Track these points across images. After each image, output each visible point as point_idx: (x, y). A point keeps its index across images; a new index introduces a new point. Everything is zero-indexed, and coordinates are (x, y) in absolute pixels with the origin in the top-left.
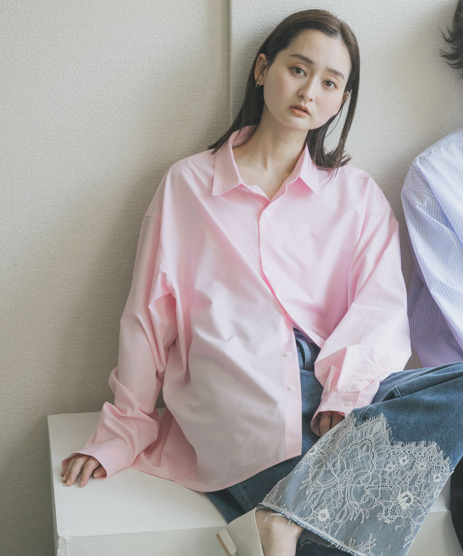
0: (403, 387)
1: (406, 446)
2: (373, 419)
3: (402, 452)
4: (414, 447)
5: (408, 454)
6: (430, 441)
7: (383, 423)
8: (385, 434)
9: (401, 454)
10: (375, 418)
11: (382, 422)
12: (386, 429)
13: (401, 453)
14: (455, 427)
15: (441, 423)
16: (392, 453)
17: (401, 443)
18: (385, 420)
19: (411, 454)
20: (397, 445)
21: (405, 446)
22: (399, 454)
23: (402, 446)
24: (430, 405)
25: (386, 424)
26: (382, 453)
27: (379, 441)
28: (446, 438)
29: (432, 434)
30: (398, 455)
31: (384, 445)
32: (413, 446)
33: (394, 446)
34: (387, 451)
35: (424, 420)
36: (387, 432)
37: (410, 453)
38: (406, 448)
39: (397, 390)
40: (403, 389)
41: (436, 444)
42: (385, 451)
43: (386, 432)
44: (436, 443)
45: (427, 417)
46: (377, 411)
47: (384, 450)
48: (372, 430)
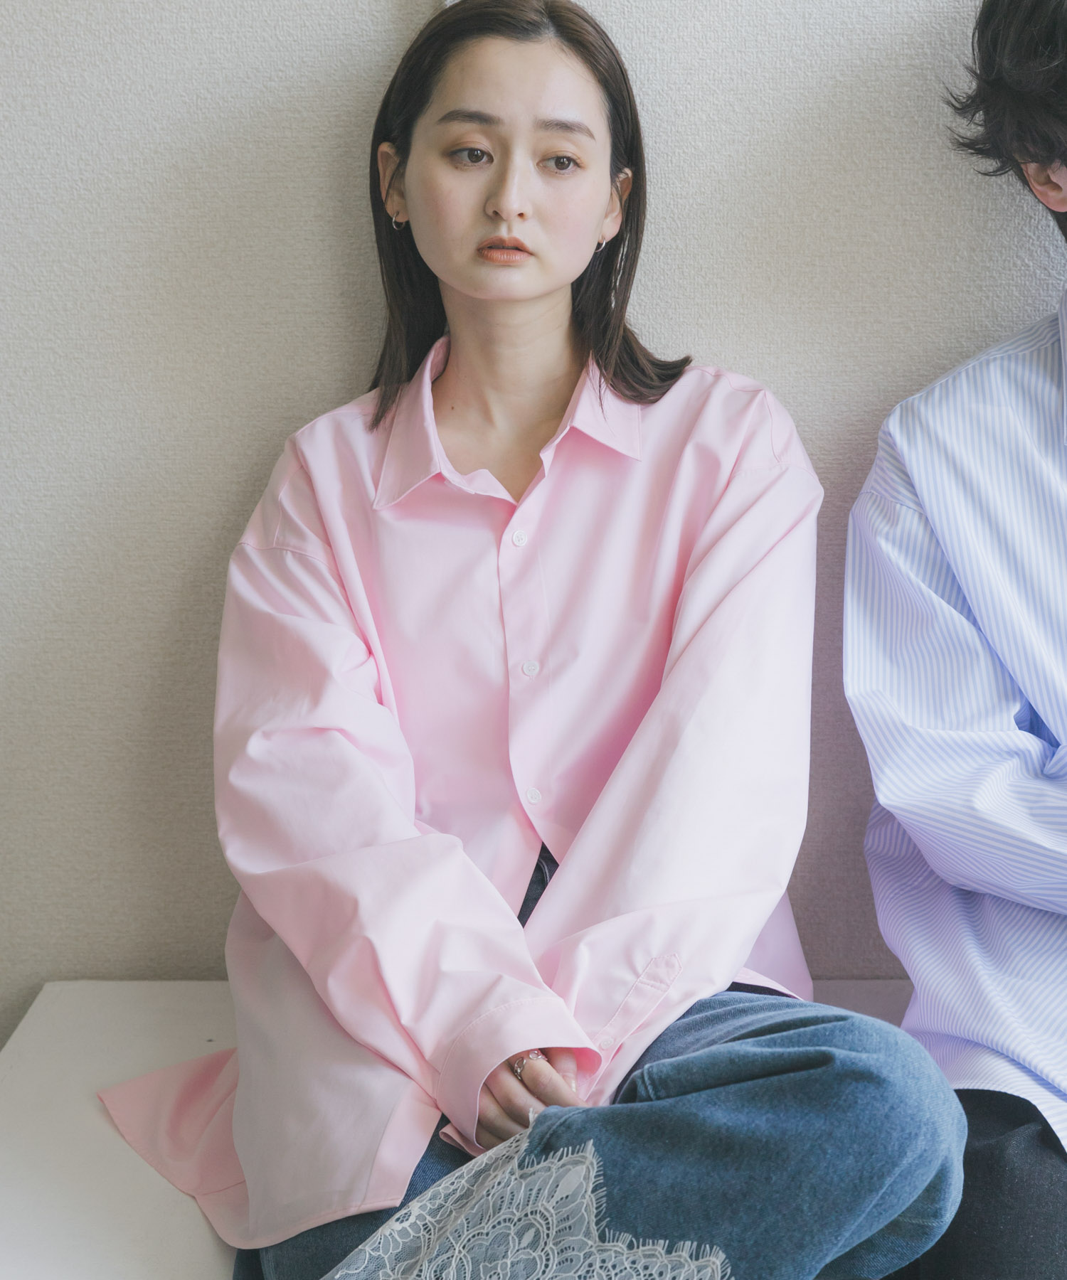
0: (661, 1072)
1: (641, 1248)
2: (567, 1156)
3: (627, 1264)
4: (661, 1255)
5: (642, 1275)
6: (708, 1246)
7: (589, 1172)
8: (588, 1204)
9: (621, 1271)
10: (573, 1154)
11: (588, 1168)
12: (593, 1191)
13: (623, 1268)
14: (785, 1215)
15: (744, 1196)
16: (598, 1264)
17: (628, 1237)
18: (595, 1163)
19: (651, 1275)
20: (615, 1243)
21: (638, 1247)
22: (617, 1270)
23: (631, 1246)
24: (720, 1140)
25: (596, 1177)
26: (572, 1261)
27: (567, 1224)
28: (756, 1242)
29: (717, 1224)
30: (613, 1273)
31: (581, 1237)
32: (659, 1252)
33: (606, 1244)
34: (587, 1256)
35: (699, 1181)
36: (594, 1200)
37: (648, 1272)
38: (640, 1254)
39: (646, 1078)
40: (660, 1077)
41: (722, 1256)
42: (582, 1255)
43: (591, 1200)
44: (723, 1252)
45: (708, 1174)
46: (581, 1132)
47: (580, 1250)
48: (558, 1186)
